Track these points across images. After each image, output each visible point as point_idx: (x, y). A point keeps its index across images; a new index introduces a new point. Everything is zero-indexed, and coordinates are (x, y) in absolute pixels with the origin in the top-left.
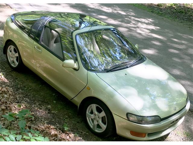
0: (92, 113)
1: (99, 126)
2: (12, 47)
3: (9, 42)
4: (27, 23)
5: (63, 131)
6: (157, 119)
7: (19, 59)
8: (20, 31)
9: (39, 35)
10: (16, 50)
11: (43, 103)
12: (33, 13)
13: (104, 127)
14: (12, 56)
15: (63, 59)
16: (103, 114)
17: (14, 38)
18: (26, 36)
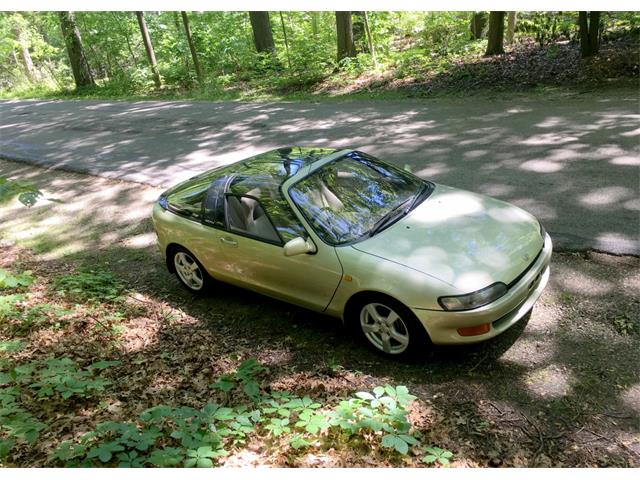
0: (371, 321)
1: (394, 342)
2: (181, 256)
3: (173, 249)
4: (192, 201)
5: (332, 375)
6: (499, 289)
7: (201, 271)
8: (184, 221)
9: (220, 216)
10: (191, 258)
11: (274, 336)
12: (194, 181)
13: (404, 339)
14: (187, 272)
15: (282, 243)
16: (393, 316)
17: (178, 237)
18: (198, 226)
